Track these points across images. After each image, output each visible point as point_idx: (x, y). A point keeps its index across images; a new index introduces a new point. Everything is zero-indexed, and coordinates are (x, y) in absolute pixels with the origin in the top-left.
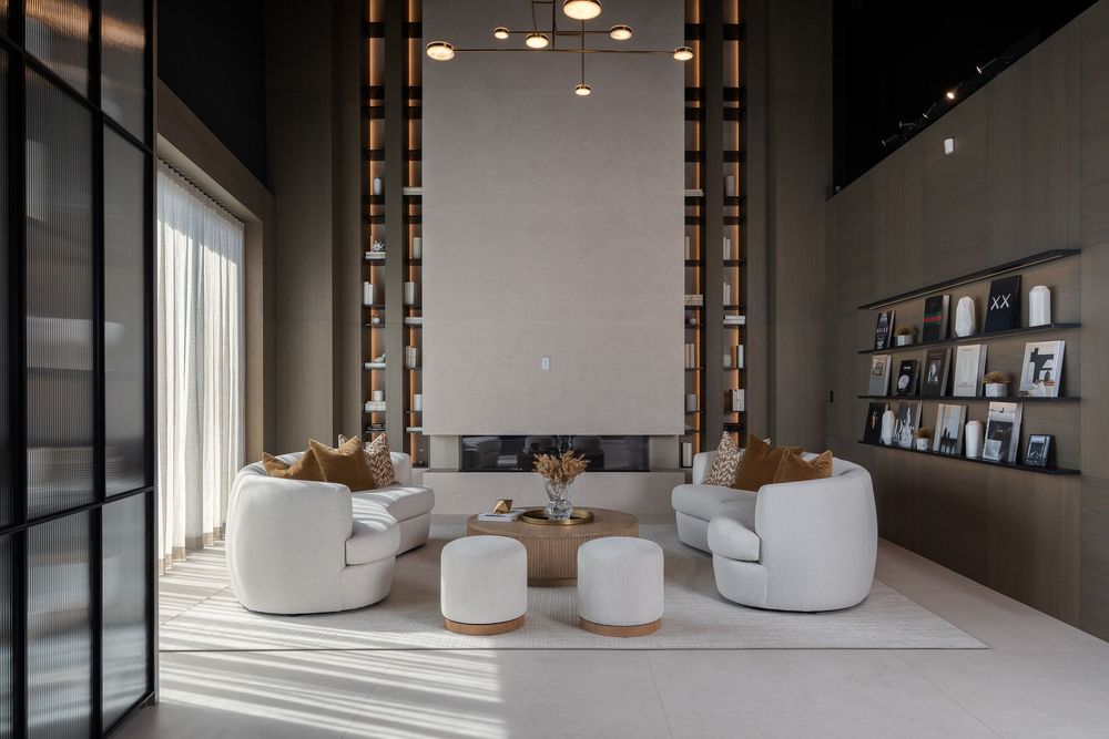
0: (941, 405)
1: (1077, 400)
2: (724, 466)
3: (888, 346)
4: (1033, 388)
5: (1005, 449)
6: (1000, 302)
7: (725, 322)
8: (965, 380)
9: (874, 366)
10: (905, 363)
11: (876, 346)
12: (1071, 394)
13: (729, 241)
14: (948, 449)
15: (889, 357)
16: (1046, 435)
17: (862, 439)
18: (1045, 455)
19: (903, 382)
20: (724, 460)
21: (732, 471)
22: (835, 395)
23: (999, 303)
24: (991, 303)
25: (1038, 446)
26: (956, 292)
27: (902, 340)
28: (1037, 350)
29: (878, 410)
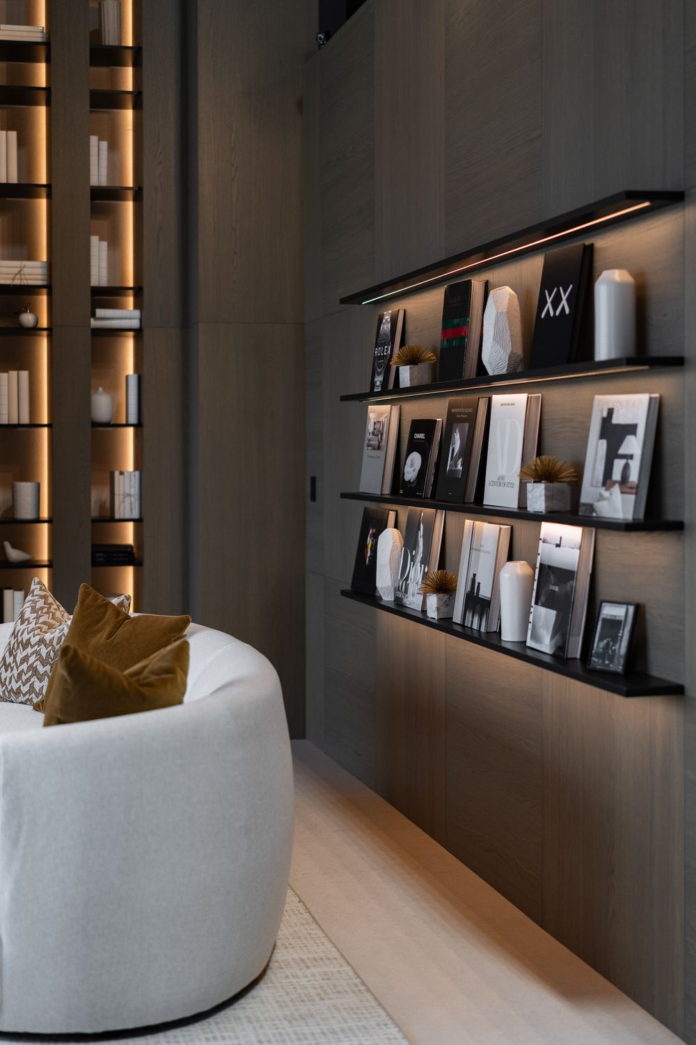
0: (468, 523)
1: (677, 527)
2: (25, 659)
3: (391, 386)
4: (601, 498)
5: (561, 629)
6: (556, 303)
7: (94, 323)
8: (502, 471)
9: (371, 428)
10: (418, 425)
11: (373, 384)
12: (671, 516)
13: (104, 145)
14: (476, 620)
15: (395, 409)
16: (628, 604)
17: (348, 587)
18: (622, 647)
19: (413, 465)
20: (26, 644)
21: (41, 669)
22: (318, 484)
23: (555, 306)
24: (542, 302)
25: (614, 624)
26: (492, 276)
27: (406, 376)
28: (611, 412)
29: (374, 524)
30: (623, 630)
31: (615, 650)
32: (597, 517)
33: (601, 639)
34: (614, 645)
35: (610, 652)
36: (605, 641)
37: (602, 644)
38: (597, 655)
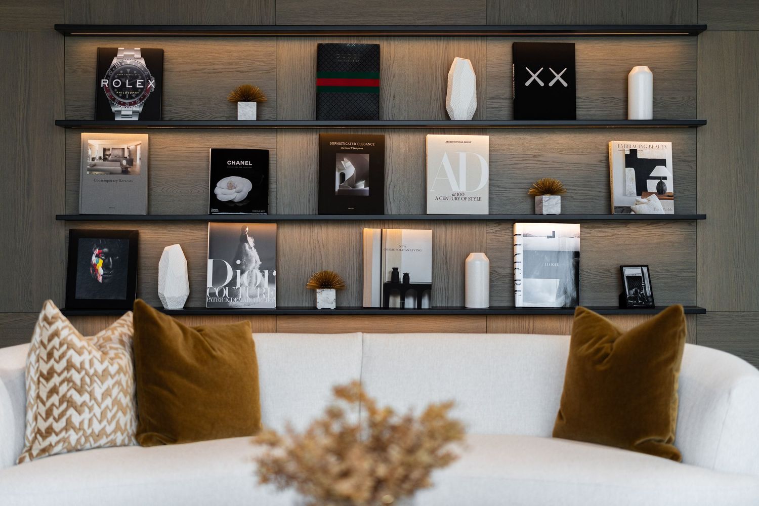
8: (458, 189)
9: (93, 154)
16: (641, 266)
19: (233, 188)
24: (524, 75)
25: (636, 279)
28: (634, 152)
30: (644, 282)
31: (643, 293)
32: (636, 215)
33: (630, 289)
34: (641, 291)
35: (640, 295)
36: (634, 290)
37: (632, 292)
38: (631, 298)
